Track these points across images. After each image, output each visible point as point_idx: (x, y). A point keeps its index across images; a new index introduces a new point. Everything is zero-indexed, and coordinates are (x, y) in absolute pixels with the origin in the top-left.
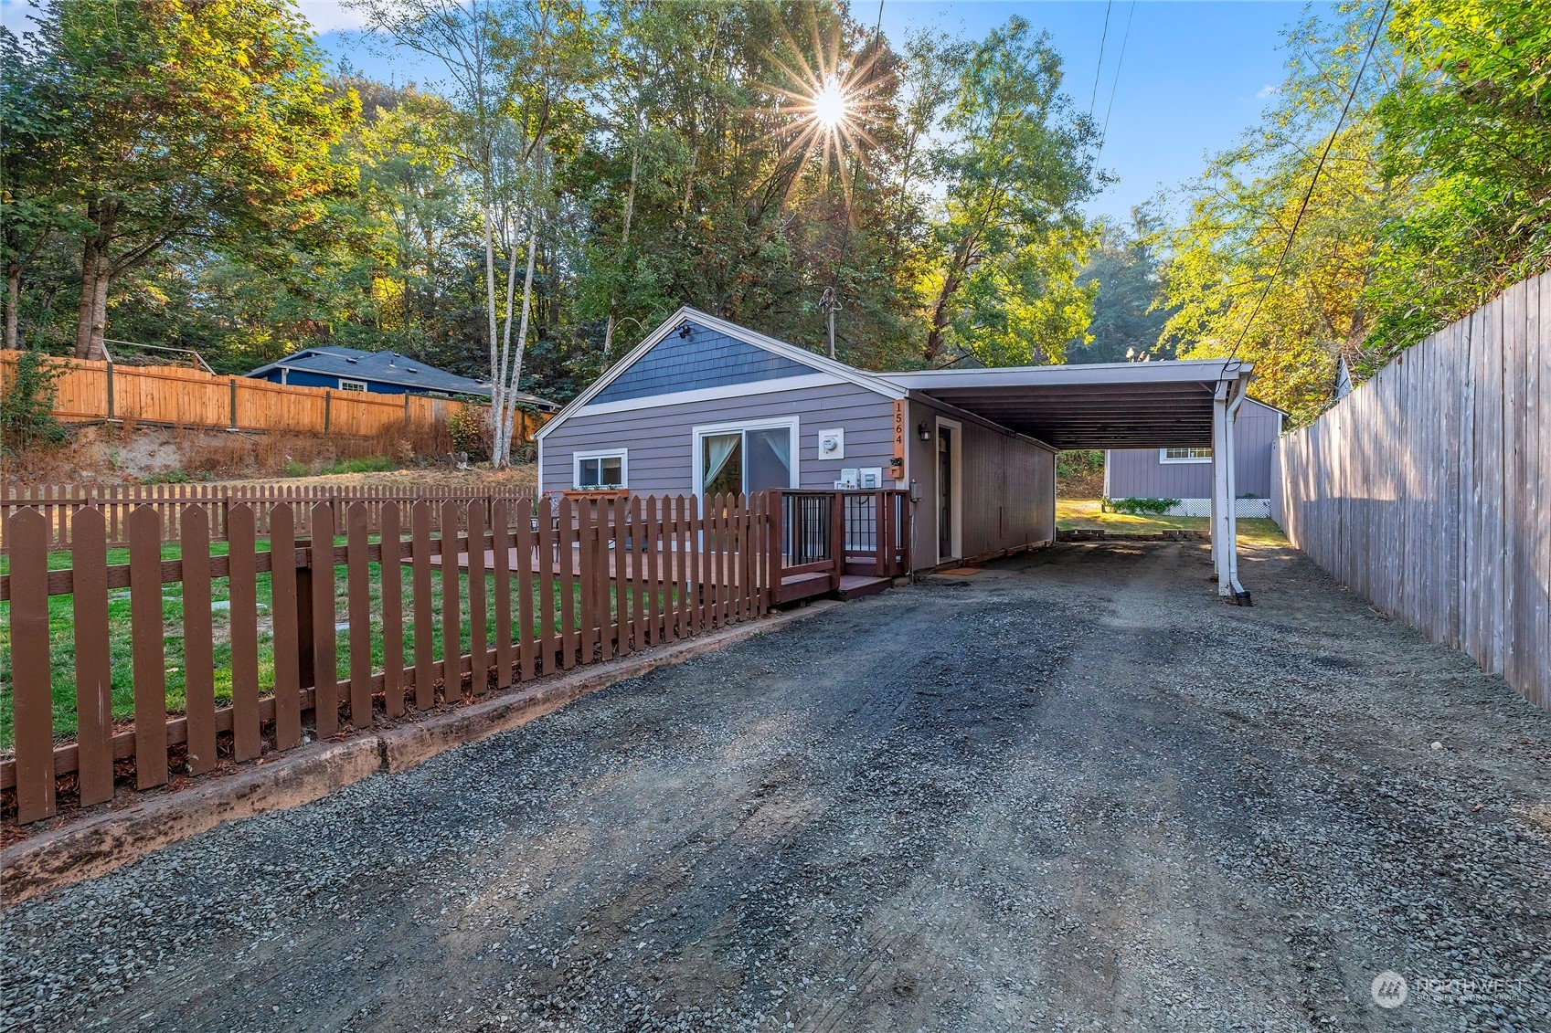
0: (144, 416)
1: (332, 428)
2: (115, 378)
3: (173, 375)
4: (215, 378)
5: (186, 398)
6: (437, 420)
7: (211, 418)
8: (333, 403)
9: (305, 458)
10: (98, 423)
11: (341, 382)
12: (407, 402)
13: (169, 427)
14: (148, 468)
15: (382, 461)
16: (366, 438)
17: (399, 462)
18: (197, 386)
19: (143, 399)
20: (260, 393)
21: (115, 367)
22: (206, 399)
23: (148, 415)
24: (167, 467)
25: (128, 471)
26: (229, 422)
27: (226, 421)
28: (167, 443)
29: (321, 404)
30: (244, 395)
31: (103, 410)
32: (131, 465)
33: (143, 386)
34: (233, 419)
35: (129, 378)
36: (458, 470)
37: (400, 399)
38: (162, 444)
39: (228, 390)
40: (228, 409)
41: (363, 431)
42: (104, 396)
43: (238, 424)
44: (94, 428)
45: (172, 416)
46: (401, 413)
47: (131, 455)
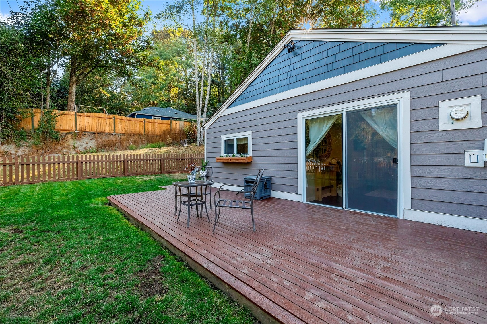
0: (86, 130)
1: (146, 133)
2: (77, 117)
3: (95, 116)
4: (109, 116)
5: (99, 123)
6: (181, 129)
7: (107, 131)
8: (146, 123)
9: (136, 143)
10: (72, 133)
11: (153, 117)
12: (171, 123)
13: (94, 133)
14: (85, 148)
15: (161, 144)
16: (157, 136)
17: (167, 144)
18: (103, 119)
19: (86, 124)
20: (123, 121)
21: (77, 113)
22: (105, 124)
23: (87, 130)
24: (91, 147)
25: (79, 149)
26: (113, 131)
27: (112, 131)
28: (92, 139)
29: (143, 124)
30: (118, 122)
31: (74, 129)
32: (80, 147)
33: (86, 120)
34: (114, 130)
35: (82, 117)
36: (183, 146)
37: (169, 121)
38: (91, 139)
39: (112, 120)
40: (113, 127)
41: (156, 134)
42: (74, 123)
43: (116, 132)
44: (71, 134)
45: (95, 130)
46: (169, 127)
47: (80, 144)
